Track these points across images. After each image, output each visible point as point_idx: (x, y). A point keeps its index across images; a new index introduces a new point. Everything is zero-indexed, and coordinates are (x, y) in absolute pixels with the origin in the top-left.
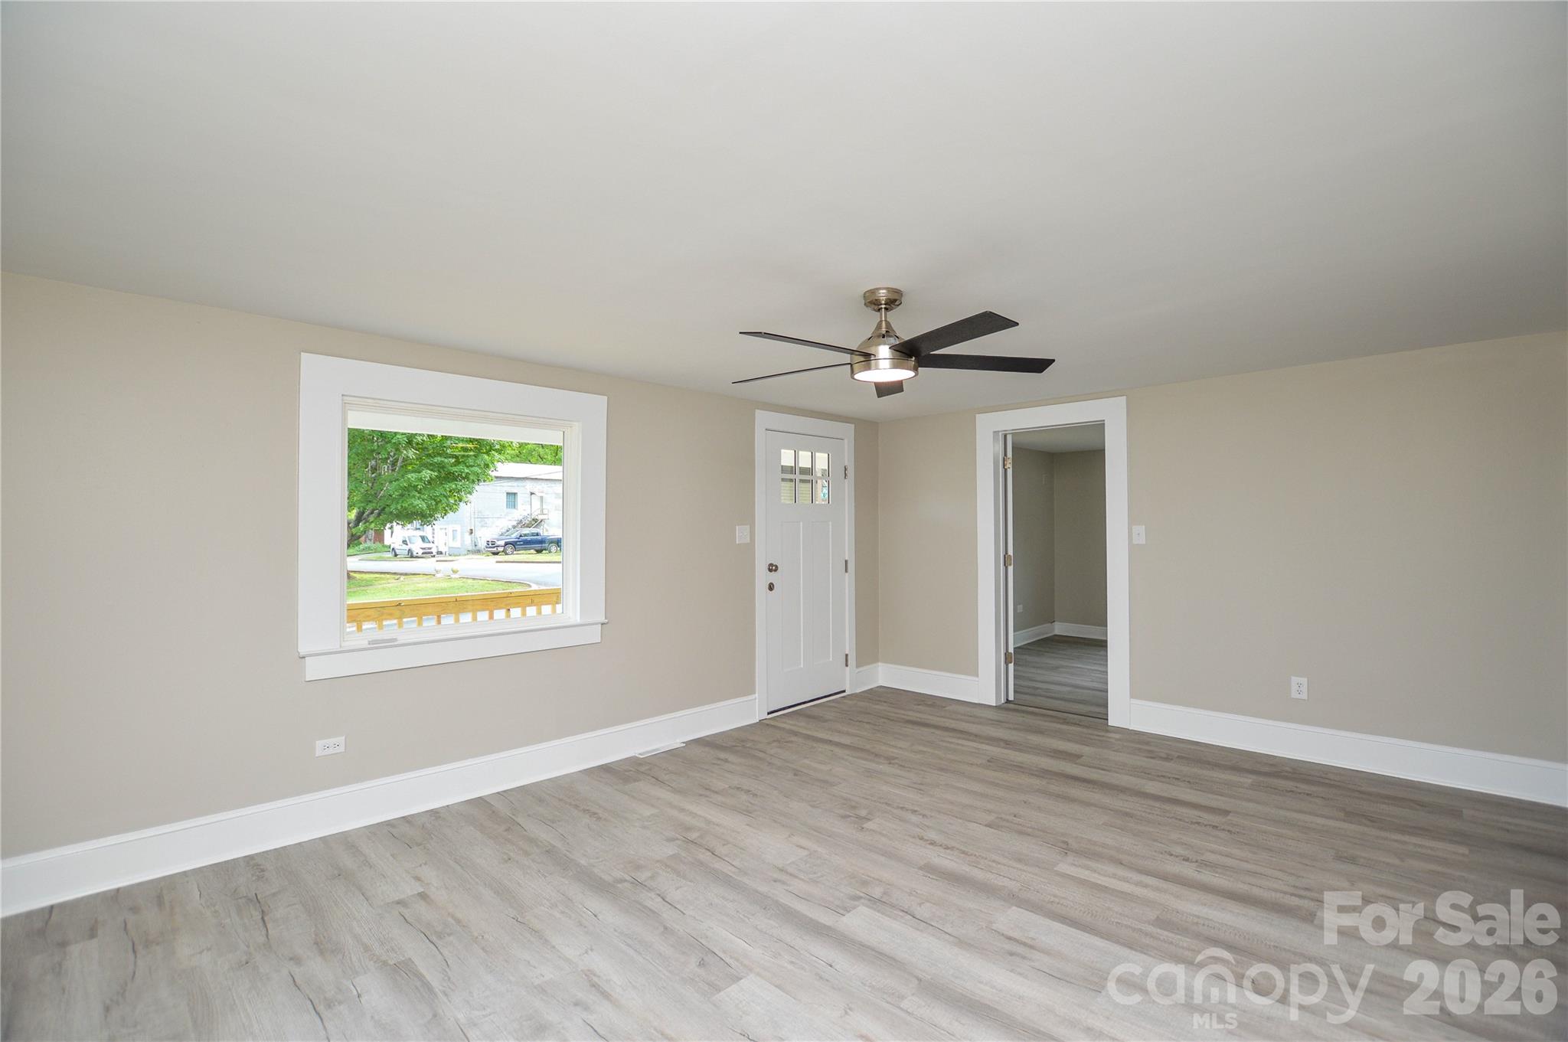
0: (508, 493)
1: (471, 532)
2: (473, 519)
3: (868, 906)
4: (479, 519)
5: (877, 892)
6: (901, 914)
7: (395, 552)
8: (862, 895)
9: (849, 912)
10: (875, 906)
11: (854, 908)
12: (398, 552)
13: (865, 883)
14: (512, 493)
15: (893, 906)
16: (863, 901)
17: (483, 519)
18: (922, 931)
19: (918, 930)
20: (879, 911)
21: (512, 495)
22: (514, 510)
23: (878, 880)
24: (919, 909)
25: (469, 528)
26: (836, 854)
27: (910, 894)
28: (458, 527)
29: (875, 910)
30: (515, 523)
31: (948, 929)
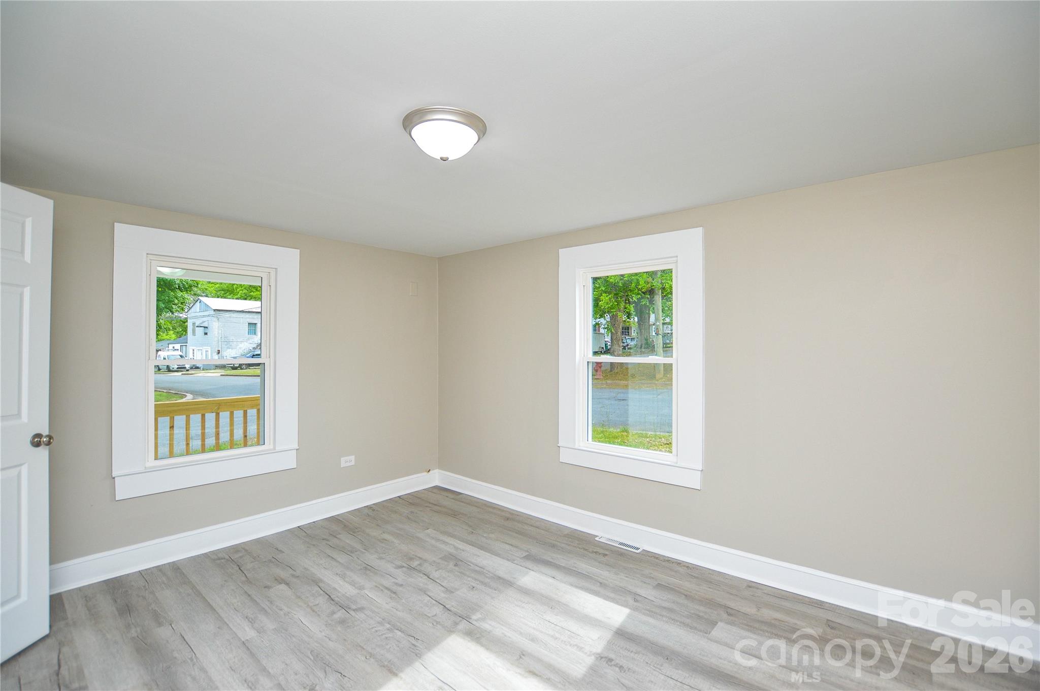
0: (249, 323)
1: (219, 352)
2: (220, 343)
4: (226, 343)
7: (159, 368)
12: (161, 367)
14: (253, 324)
17: (228, 343)
21: (252, 325)
22: (255, 336)
25: (217, 349)
28: (209, 349)
30: (255, 346)
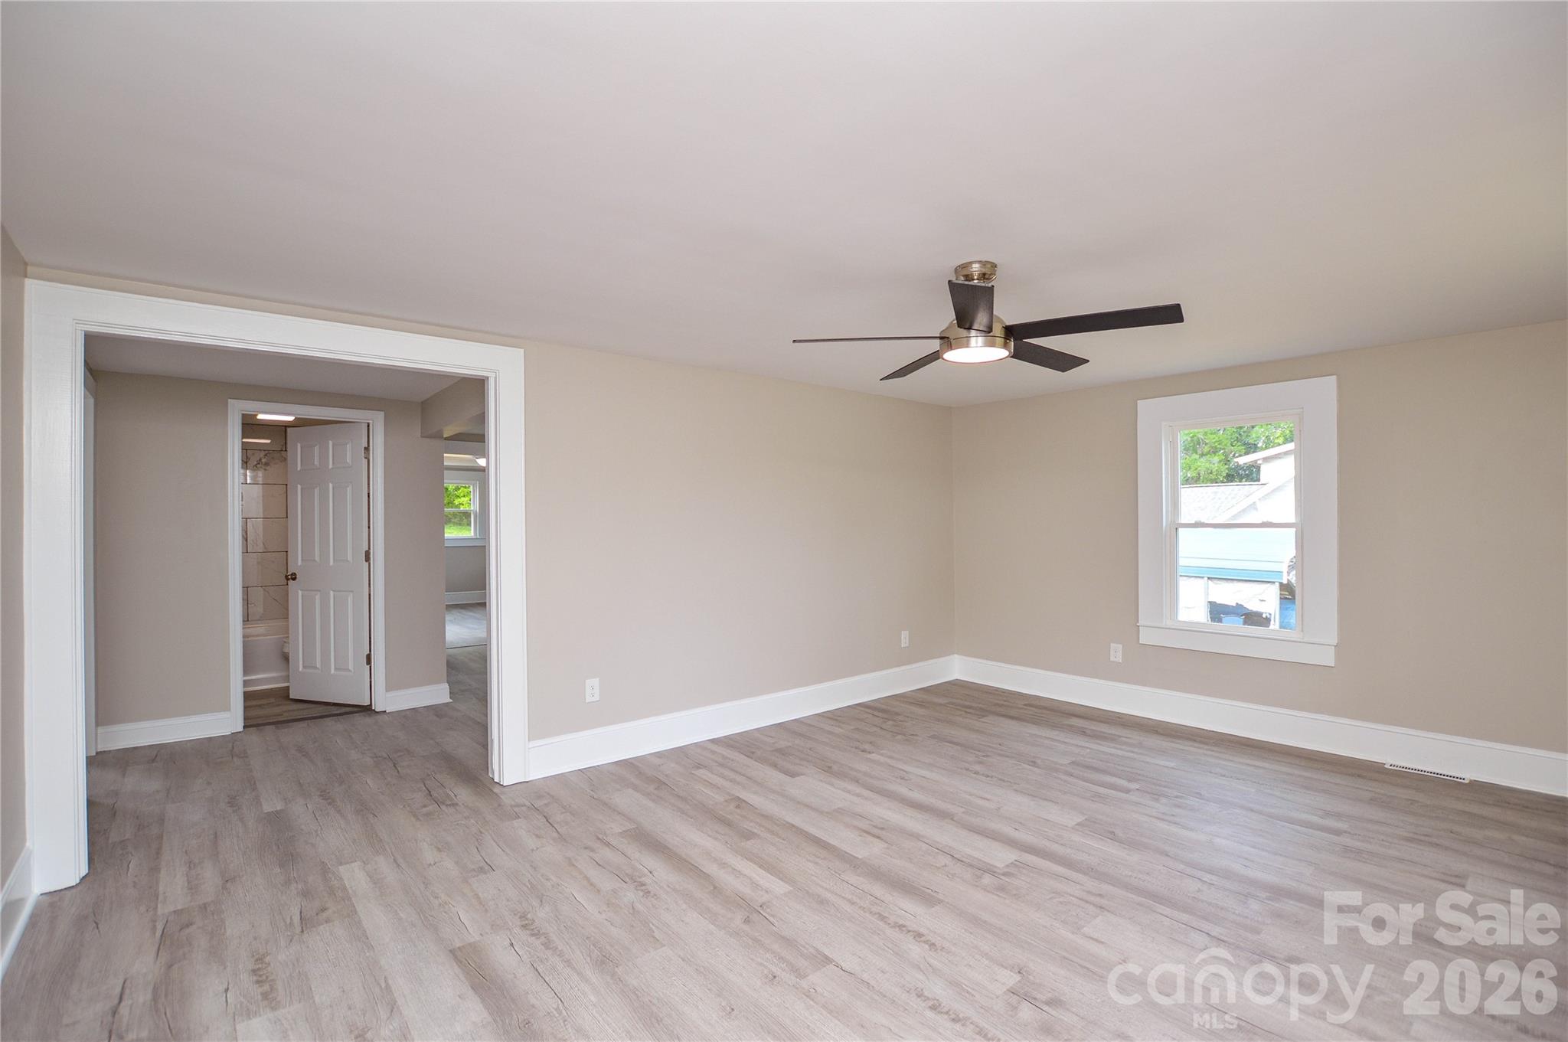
3: (996, 867)
5: (987, 879)
6: (964, 859)
8: (1002, 877)
9: (1012, 863)
10: (988, 866)
11: (1007, 866)
13: (1002, 889)
15: (971, 866)
16: (1001, 872)
18: (947, 846)
19: (950, 847)
20: (985, 862)
23: (988, 892)
24: (947, 862)
26: (1045, 927)
27: (954, 875)
29: (989, 864)
31: (925, 847)
